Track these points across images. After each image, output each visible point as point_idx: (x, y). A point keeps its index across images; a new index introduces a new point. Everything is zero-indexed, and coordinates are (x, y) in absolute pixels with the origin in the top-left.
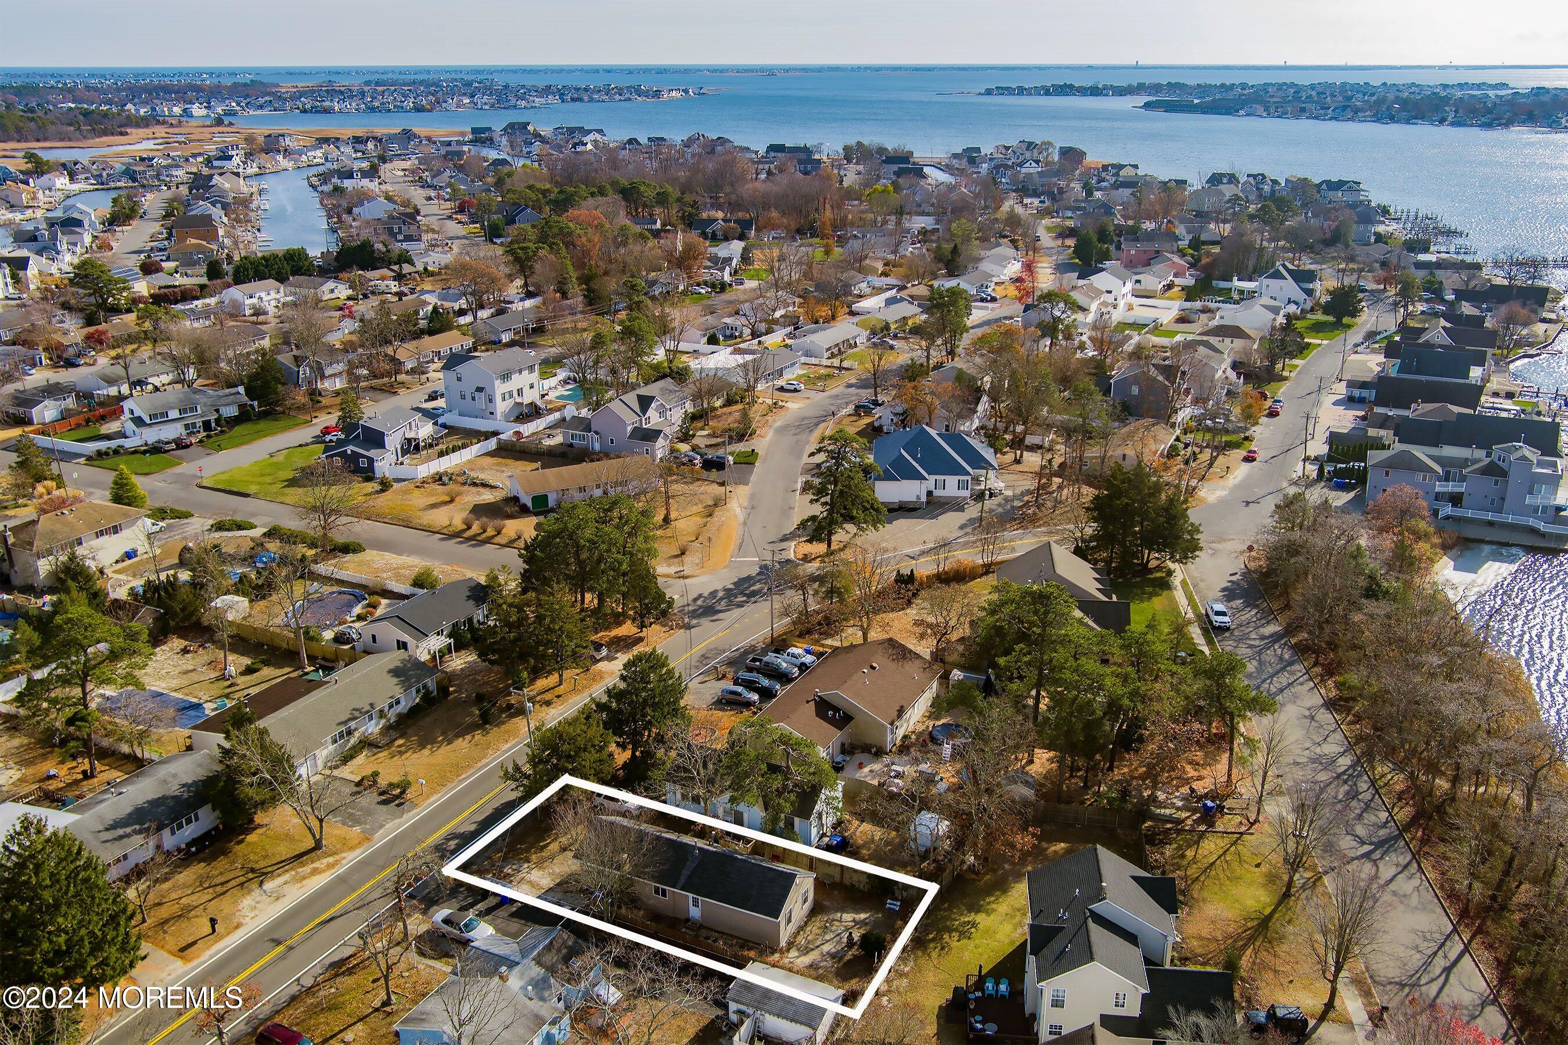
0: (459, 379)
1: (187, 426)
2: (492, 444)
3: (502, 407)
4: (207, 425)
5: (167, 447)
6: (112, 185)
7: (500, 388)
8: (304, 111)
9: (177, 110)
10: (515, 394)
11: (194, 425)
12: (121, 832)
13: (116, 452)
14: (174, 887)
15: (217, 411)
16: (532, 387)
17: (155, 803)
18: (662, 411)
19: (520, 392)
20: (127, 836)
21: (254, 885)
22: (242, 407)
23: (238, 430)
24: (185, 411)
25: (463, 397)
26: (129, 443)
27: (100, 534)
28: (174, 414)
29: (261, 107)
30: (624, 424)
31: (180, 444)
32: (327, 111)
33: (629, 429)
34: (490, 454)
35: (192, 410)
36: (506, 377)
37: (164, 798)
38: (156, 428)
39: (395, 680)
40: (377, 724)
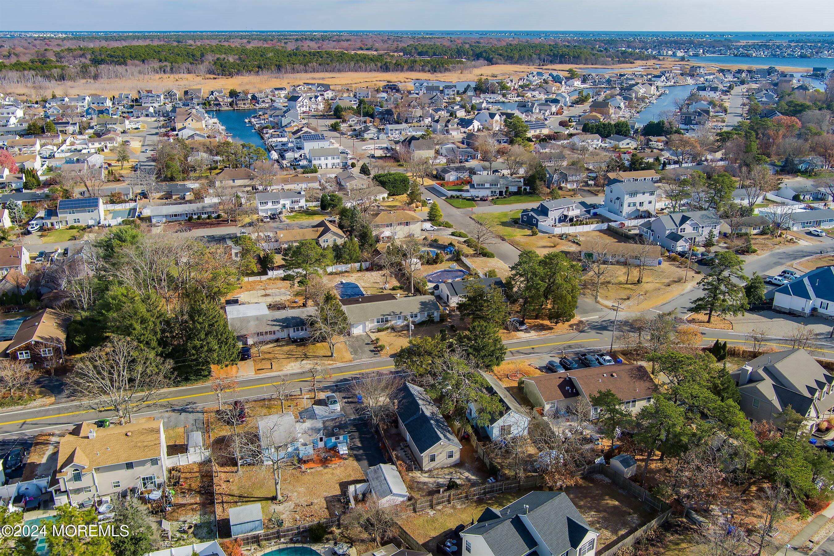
0: (611, 192)
1: (492, 192)
2: (605, 226)
3: (626, 210)
4: (501, 193)
5: (476, 199)
6: (599, 86)
7: (627, 199)
8: (736, 56)
9: (670, 53)
10: (638, 204)
11: (495, 192)
12: (275, 323)
13: (458, 197)
14: (279, 350)
15: (507, 188)
16: (650, 202)
17: (293, 318)
18: (696, 227)
19: (641, 204)
20: (276, 325)
21: (300, 360)
22: (519, 188)
23: (512, 198)
24: (492, 185)
25: (611, 201)
26: (465, 194)
27: (400, 224)
28: (487, 185)
29: (714, 53)
30: (665, 230)
31: (483, 199)
32: (748, 56)
33: (668, 232)
34: (601, 231)
35: (495, 185)
36: (633, 194)
37: (298, 318)
38: (477, 190)
39: (420, 306)
40: (403, 322)
